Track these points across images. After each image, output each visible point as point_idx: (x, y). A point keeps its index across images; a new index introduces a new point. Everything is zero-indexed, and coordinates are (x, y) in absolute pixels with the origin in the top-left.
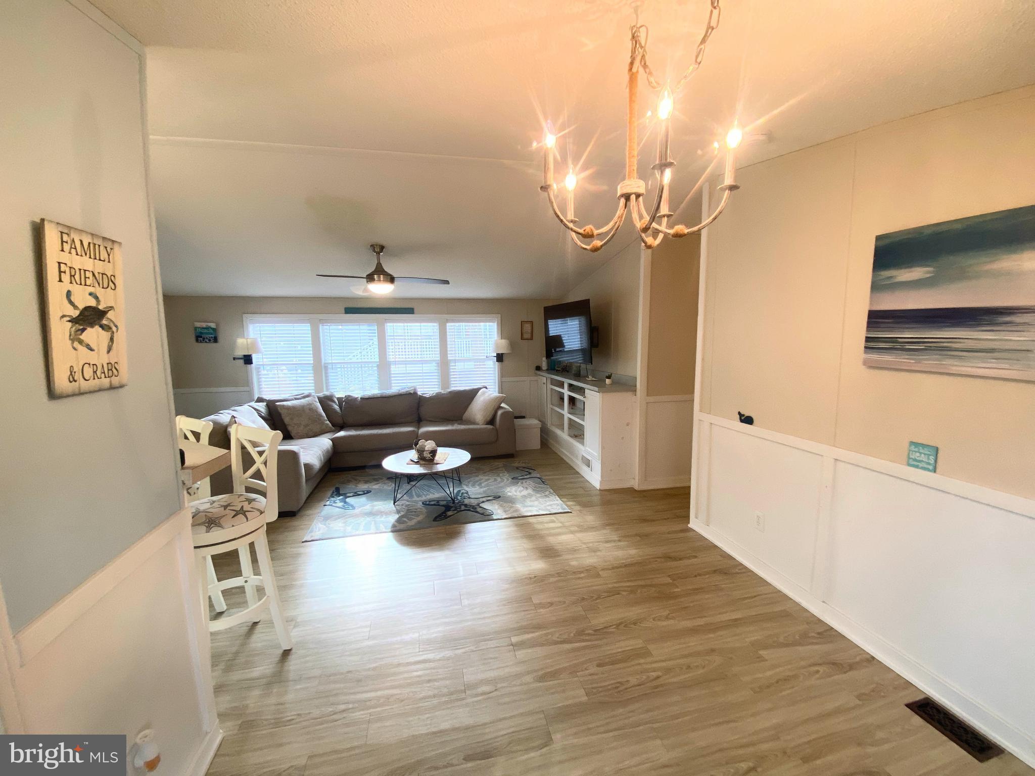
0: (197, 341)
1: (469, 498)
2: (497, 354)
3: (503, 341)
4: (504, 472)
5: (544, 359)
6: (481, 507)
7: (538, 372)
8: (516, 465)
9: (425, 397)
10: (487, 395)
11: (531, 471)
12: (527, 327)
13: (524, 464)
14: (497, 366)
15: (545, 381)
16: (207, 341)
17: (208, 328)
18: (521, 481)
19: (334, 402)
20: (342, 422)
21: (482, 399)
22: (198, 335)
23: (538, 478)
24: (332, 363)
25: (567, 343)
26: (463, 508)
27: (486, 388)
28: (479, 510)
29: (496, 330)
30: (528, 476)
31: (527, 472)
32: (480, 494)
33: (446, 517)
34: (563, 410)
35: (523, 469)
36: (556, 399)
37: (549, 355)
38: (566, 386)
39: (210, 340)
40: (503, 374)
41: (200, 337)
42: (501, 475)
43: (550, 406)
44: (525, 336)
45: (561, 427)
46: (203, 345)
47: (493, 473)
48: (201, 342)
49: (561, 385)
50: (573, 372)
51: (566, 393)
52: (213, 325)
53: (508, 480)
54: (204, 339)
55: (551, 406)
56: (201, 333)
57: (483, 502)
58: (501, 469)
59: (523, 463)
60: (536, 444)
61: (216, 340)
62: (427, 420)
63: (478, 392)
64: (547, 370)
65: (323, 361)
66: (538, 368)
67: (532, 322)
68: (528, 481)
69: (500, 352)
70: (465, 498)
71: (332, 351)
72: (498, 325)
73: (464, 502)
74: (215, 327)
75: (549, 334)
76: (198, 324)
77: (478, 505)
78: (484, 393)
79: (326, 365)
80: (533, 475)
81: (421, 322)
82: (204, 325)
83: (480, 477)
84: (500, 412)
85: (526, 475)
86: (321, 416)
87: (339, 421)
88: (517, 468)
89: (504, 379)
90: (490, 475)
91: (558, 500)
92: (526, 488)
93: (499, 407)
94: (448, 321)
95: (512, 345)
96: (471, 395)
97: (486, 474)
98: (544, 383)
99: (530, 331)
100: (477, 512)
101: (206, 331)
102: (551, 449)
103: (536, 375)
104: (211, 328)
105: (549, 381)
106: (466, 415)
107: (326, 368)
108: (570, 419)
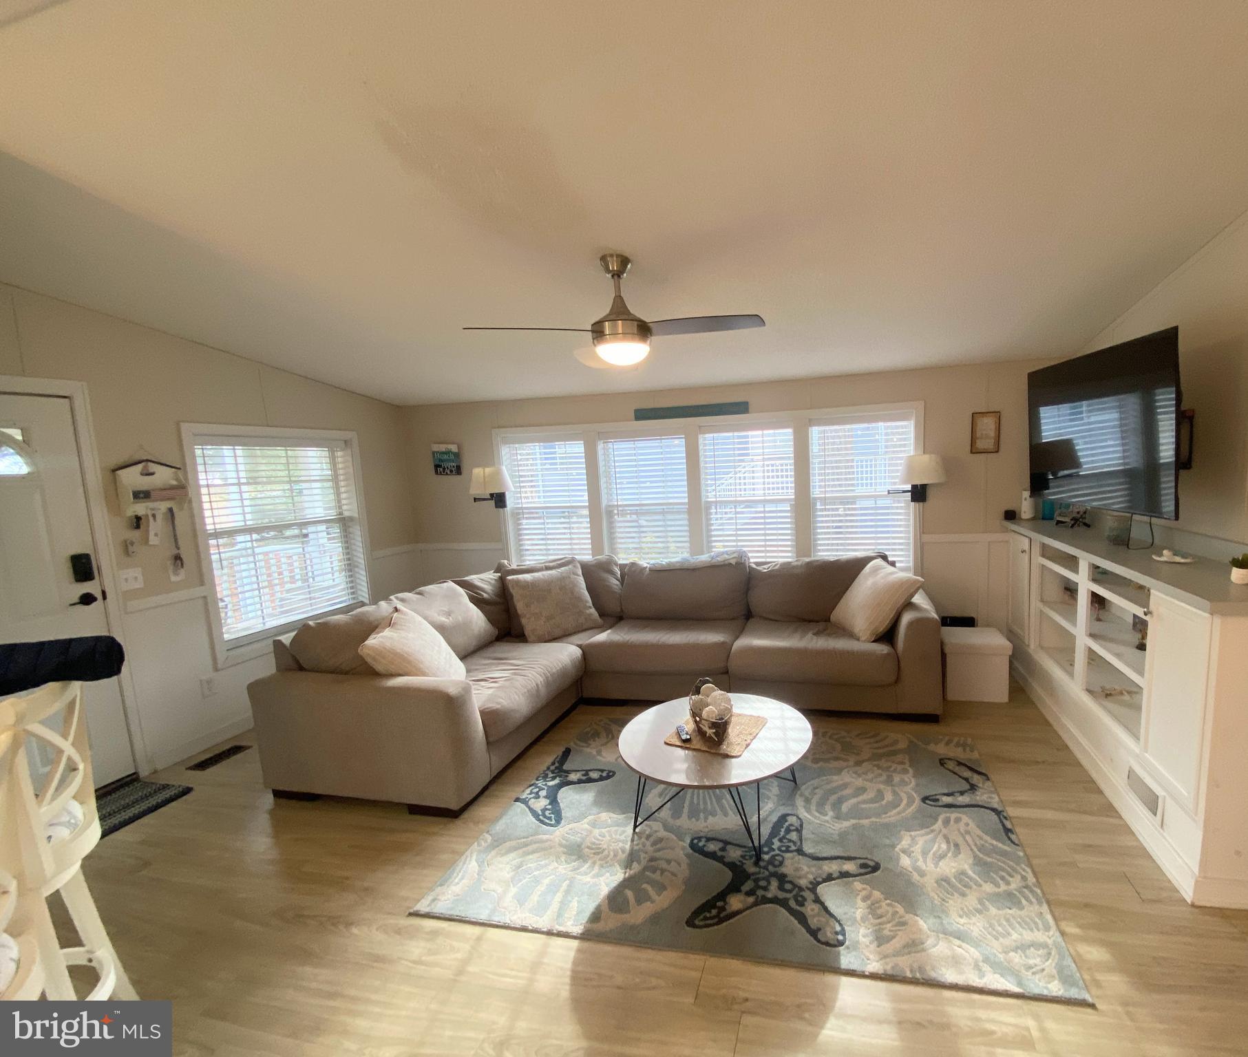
0: (436, 472)
1: (800, 851)
2: (914, 487)
3: (926, 457)
4: (905, 771)
5: (1026, 494)
6: (818, 900)
7: (1009, 525)
8: (941, 750)
9: (759, 572)
10: (882, 573)
11: (976, 779)
12: (987, 425)
13: (960, 749)
14: (912, 510)
15: (1027, 547)
16: (449, 472)
17: (448, 452)
18: (944, 814)
19: (612, 573)
20: (619, 609)
21: (870, 582)
22: (437, 463)
23: (993, 810)
24: (618, 506)
25: (1087, 456)
26: (773, 889)
27: (884, 558)
28: (810, 909)
29: (912, 435)
30: (964, 799)
31: (966, 780)
32: (828, 841)
33: (724, 917)
34: (1074, 622)
35: (957, 769)
36: (1054, 591)
37: (1038, 484)
38: (1084, 567)
39: (451, 471)
40: (924, 527)
41: (439, 468)
42: (897, 779)
43: (1036, 604)
44: (980, 445)
45: (1068, 665)
46: (444, 478)
47: (879, 767)
48: (441, 474)
49: (1071, 562)
50: (1107, 534)
51: (1085, 585)
52: (454, 448)
53: (911, 801)
54: (444, 469)
55: (1040, 605)
56: (441, 461)
57: (829, 878)
58: (900, 757)
59: (958, 745)
60: (996, 689)
61: (458, 470)
62: (761, 617)
63: (865, 566)
64: (1033, 519)
65: (604, 503)
66: (1011, 516)
67: (997, 415)
68: (966, 820)
69: (918, 482)
70: (788, 851)
71: (618, 486)
72: (916, 426)
73: (781, 863)
74: (457, 451)
75: (1040, 437)
76: (436, 448)
77: (814, 885)
78: (876, 570)
79: (611, 509)
80: (981, 797)
81: (762, 429)
82: (443, 448)
83: (847, 777)
84: (906, 618)
85: (962, 793)
86: (579, 599)
87: (613, 606)
88: (942, 762)
89: (926, 538)
90: (870, 776)
91: (1047, 928)
92: (956, 845)
93: (909, 605)
94: (812, 422)
95: (949, 466)
96: (848, 571)
97: (860, 769)
98: (1023, 552)
99: (992, 434)
100: (802, 919)
101: (445, 457)
102: (1036, 707)
103: (1006, 530)
104: (452, 453)
105: (1036, 550)
106: (838, 614)
107: (610, 514)
108: (1091, 651)
